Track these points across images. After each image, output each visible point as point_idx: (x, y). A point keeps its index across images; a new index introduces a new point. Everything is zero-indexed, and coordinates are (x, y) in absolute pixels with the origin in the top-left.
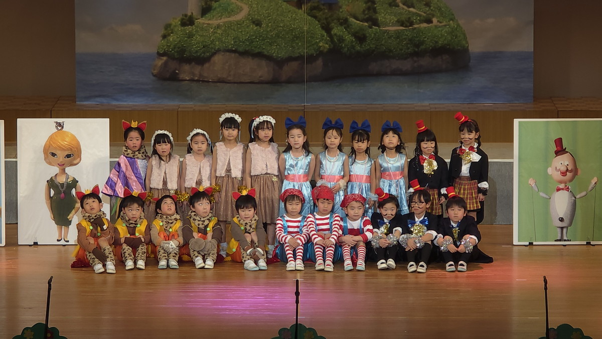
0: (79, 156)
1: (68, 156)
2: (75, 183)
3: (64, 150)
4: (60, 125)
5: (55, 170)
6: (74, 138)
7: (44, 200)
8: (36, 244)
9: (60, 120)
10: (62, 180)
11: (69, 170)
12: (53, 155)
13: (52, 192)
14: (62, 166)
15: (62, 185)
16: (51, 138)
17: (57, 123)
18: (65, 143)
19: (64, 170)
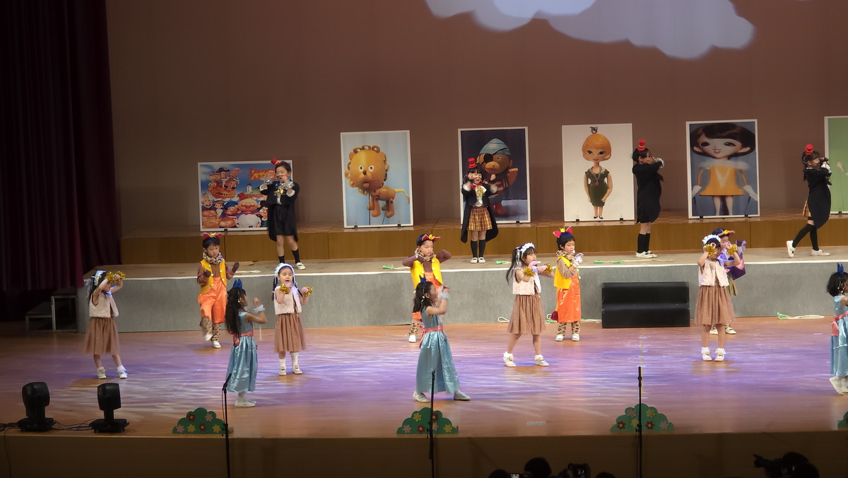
0: (609, 152)
1: (601, 153)
2: (606, 173)
3: (597, 148)
4: (594, 130)
5: (592, 164)
6: (605, 138)
7: (584, 187)
8: (578, 221)
9: (594, 126)
10: (597, 171)
11: (602, 164)
12: (590, 152)
13: (590, 181)
14: (597, 161)
15: (597, 175)
16: (588, 140)
17: (592, 128)
18: (599, 142)
19: (598, 164)
